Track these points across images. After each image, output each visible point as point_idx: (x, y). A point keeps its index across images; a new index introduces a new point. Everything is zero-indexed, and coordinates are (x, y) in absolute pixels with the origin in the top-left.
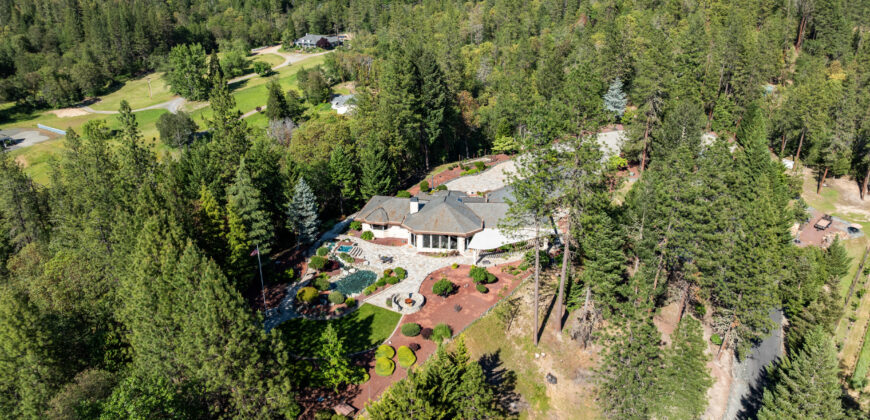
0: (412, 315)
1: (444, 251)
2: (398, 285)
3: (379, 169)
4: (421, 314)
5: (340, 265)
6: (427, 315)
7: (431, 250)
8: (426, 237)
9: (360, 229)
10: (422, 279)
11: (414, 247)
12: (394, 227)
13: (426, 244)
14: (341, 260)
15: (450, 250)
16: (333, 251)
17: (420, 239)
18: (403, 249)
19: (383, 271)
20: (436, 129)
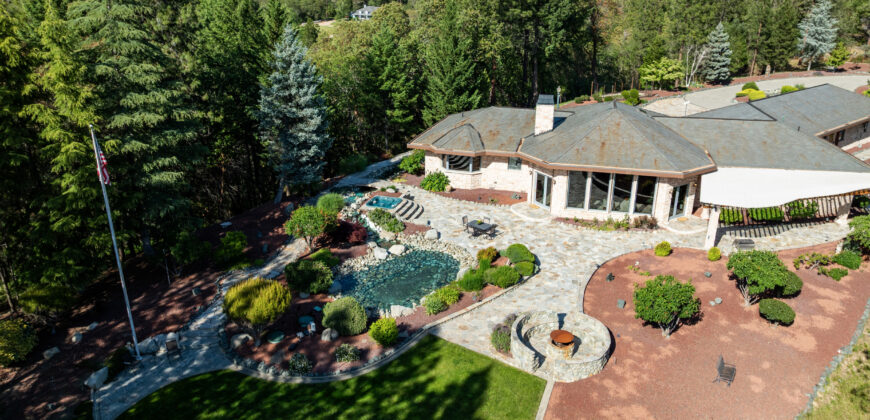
0: (579, 384)
1: (618, 216)
2: (519, 290)
3: (459, 73)
4: (608, 383)
5: (367, 236)
6: (629, 388)
7: (585, 213)
8: (577, 179)
9: (420, 172)
10: (584, 279)
11: (542, 206)
12: (493, 165)
13: (575, 199)
14: (372, 225)
15: (633, 216)
16: (357, 207)
17: (561, 186)
18: (517, 211)
19: (474, 254)
20: (558, 29)
